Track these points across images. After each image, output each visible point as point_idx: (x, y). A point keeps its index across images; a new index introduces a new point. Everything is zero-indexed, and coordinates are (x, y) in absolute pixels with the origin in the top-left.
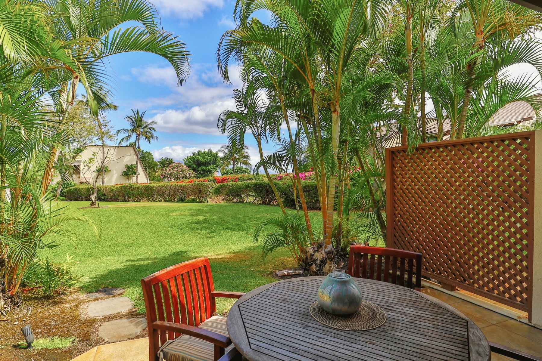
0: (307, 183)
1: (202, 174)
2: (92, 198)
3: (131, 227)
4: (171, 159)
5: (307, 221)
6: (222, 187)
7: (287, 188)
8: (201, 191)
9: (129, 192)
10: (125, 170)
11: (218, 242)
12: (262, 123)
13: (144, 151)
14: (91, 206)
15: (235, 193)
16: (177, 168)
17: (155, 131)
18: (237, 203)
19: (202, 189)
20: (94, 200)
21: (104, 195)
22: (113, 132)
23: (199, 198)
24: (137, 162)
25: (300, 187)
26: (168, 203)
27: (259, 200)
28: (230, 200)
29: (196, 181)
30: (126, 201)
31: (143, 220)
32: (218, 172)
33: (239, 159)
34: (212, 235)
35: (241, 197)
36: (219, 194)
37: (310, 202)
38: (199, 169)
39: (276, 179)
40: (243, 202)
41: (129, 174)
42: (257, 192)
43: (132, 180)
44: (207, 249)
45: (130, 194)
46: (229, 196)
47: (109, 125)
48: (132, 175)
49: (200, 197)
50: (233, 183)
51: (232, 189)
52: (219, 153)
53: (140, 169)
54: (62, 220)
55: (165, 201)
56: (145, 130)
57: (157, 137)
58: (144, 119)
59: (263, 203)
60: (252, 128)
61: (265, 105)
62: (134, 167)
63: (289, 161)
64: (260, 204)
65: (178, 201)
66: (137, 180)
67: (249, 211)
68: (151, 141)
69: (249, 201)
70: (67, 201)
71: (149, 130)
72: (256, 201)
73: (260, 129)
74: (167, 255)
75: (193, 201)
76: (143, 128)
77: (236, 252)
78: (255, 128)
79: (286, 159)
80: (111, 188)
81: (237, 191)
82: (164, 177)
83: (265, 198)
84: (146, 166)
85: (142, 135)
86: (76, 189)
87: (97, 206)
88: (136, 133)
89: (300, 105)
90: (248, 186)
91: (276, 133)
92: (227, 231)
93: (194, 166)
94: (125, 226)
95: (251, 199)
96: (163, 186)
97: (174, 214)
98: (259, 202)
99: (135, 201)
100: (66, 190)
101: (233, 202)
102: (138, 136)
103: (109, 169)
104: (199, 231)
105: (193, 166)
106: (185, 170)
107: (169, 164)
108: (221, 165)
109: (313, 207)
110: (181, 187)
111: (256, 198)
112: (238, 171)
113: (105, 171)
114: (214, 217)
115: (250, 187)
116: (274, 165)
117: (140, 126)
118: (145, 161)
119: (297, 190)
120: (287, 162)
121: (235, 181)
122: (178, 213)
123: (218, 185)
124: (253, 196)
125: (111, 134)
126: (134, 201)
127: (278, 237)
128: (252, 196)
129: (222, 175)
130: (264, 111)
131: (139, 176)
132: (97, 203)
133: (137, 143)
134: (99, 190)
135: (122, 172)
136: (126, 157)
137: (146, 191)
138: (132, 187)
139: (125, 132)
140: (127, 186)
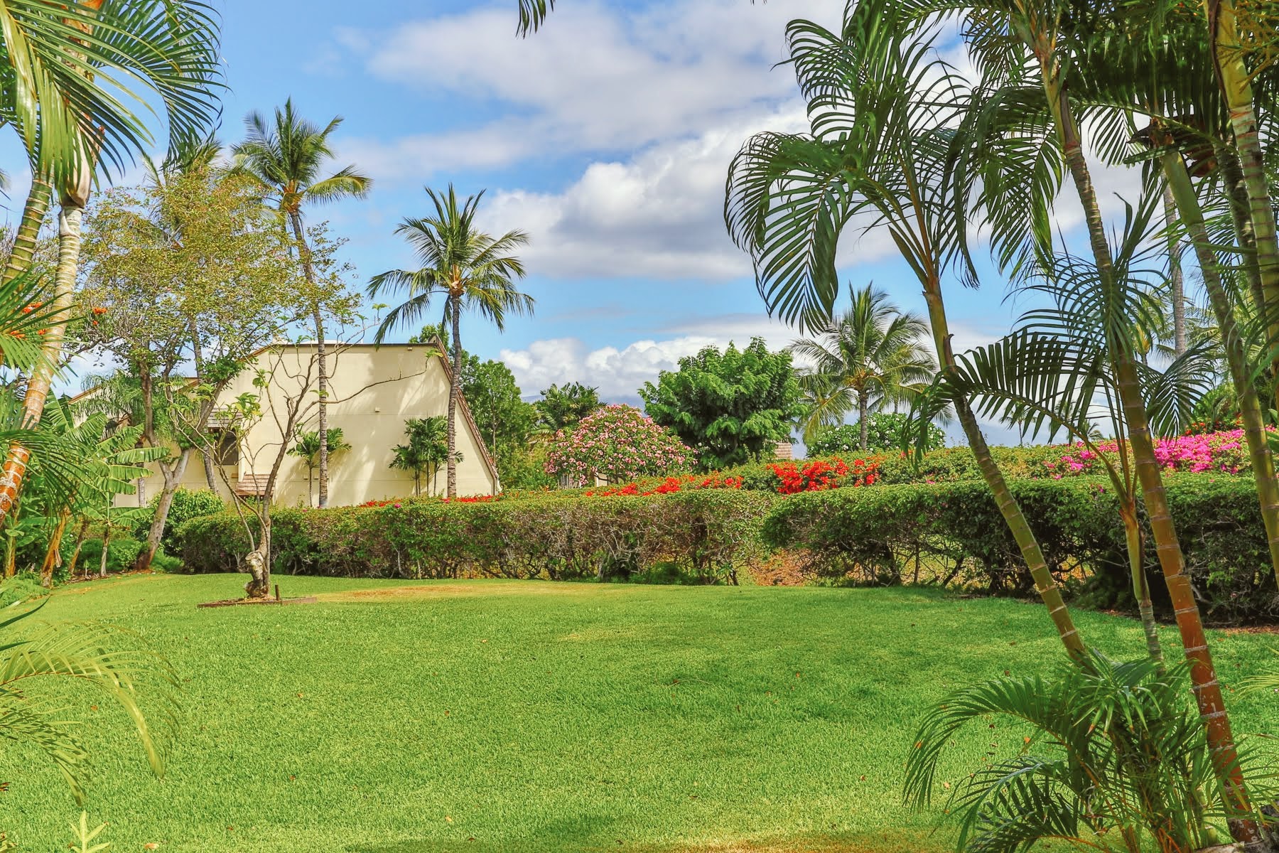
0: (1215, 486)
1: (720, 453)
2: (254, 562)
3: (390, 692)
4: (591, 392)
5: (1210, 699)
6: (797, 512)
7: (1110, 512)
8: (703, 528)
9: (409, 536)
10: (406, 442)
11: (762, 777)
12: (944, 183)
13: (480, 362)
14: (251, 595)
15: (859, 540)
16: (614, 430)
17: (519, 271)
18: (868, 584)
19: (709, 519)
20: (259, 572)
21: (314, 548)
22: (353, 283)
23: (698, 561)
24: (451, 408)
25: (1158, 513)
26: (561, 584)
27: (972, 572)
28: (835, 574)
29: (690, 484)
30: (397, 576)
31: (446, 663)
32: (792, 441)
33: (886, 378)
34: (739, 741)
35: (888, 556)
36: (783, 543)
37: (1236, 586)
38: (709, 433)
39: (1061, 468)
40: (894, 582)
41: (421, 457)
42: (962, 536)
43: (431, 485)
44: (707, 811)
45: (412, 546)
46: (835, 553)
47: (339, 257)
48: (432, 464)
49: (703, 558)
50: (851, 491)
51: (846, 521)
52: (795, 354)
53: (463, 439)
54: (19, 675)
55: (553, 575)
56: (481, 271)
57: (529, 299)
58: (477, 226)
59: (996, 590)
60: (895, 216)
61: (958, 92)
62: (441, 429)
63: (1095, 373)
64: (980, 593)
65: (607, 577)
66: (451, 484)
67: (919, 624)
68: (508, 316)
69: (923, 576)
70: (184, 571)
71: (495, 271)
72: (959, 579)
73: (935, 218)
74: (523, 831)
75: (671, 575)
76: (474, 264)
77: (844, 837)
78: (910, 212)
79: (1078, 363)
80: (340, 520)
81: (867, 530)
82: (560, 471)
83: (1001, 563)
84: (490, 425)
85: (471, 293)
86: (214, 526)
87: (271, 596)
88: (446, 285)
89: (1144, 69)
90: (919, 505)
91: (1030, 237)
92: (812, 722)
93: (686, 417)
94: (367, 688)
95: (933, 568)
96: (542, 511)
97: (576, 636)
98: (976, 582)
99: (431, 577)
100: (180, 530)
101: (851, 584)
102: (454, 296)
103: (344, 440)
104: (681, 722)
105: (682, 421)
106: (649, 435)
107: (582, 412)
108: (805, 409)
109: (1252, 612)
110: (619, 513)
111: (960, 562)
112: (883, 437)
113: (329, 448)
114: (756, 656)
115: (932, 511)
116: (1015, 398)
117: (458, 257)
118: (483, 403)
119: (1145, 528)
120: (1080, 382)
121: (866, 483)
122: (592, 633)
123: (780, 502)
124: (947, 552)
125: (343, 294)
126: (427, 574)
127: (1038, 778)
128: (939, 551)
129: (813, 455)
130: (955, 124)
131: (459, 467)
132: (273, 580)
133: (449, 328)
134: (296, 529)
135: (395, 451)
136: (409, 390)
137: (475, 529)
138: (418, 516)
139: (401, 282)
140: (401, 511)
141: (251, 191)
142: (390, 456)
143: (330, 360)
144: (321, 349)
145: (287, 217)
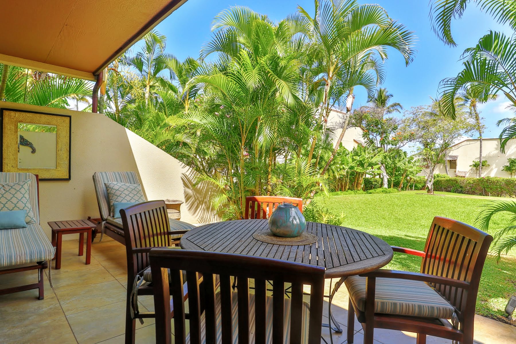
2: (429, 185)
9: (486, 185)
10: (508, 164)
14: (428, 193)
20: (430, 188)
21: (461, 187)
30: (483, 195)
41: (513, 169)
45: (487, 188)
87: (432, 193)
103: (487, 163)
113: (482, 165)
134: (457, 182)
135: (504, 167)
136: (510, 150)
137: (507, 185)
138: (489, 181)
139: (508, 122)
140: (484, 179)
141: (462, 103)
142: (502, 168)
143: (483, 142)
144: (481, 140)
145: (472, 108)
